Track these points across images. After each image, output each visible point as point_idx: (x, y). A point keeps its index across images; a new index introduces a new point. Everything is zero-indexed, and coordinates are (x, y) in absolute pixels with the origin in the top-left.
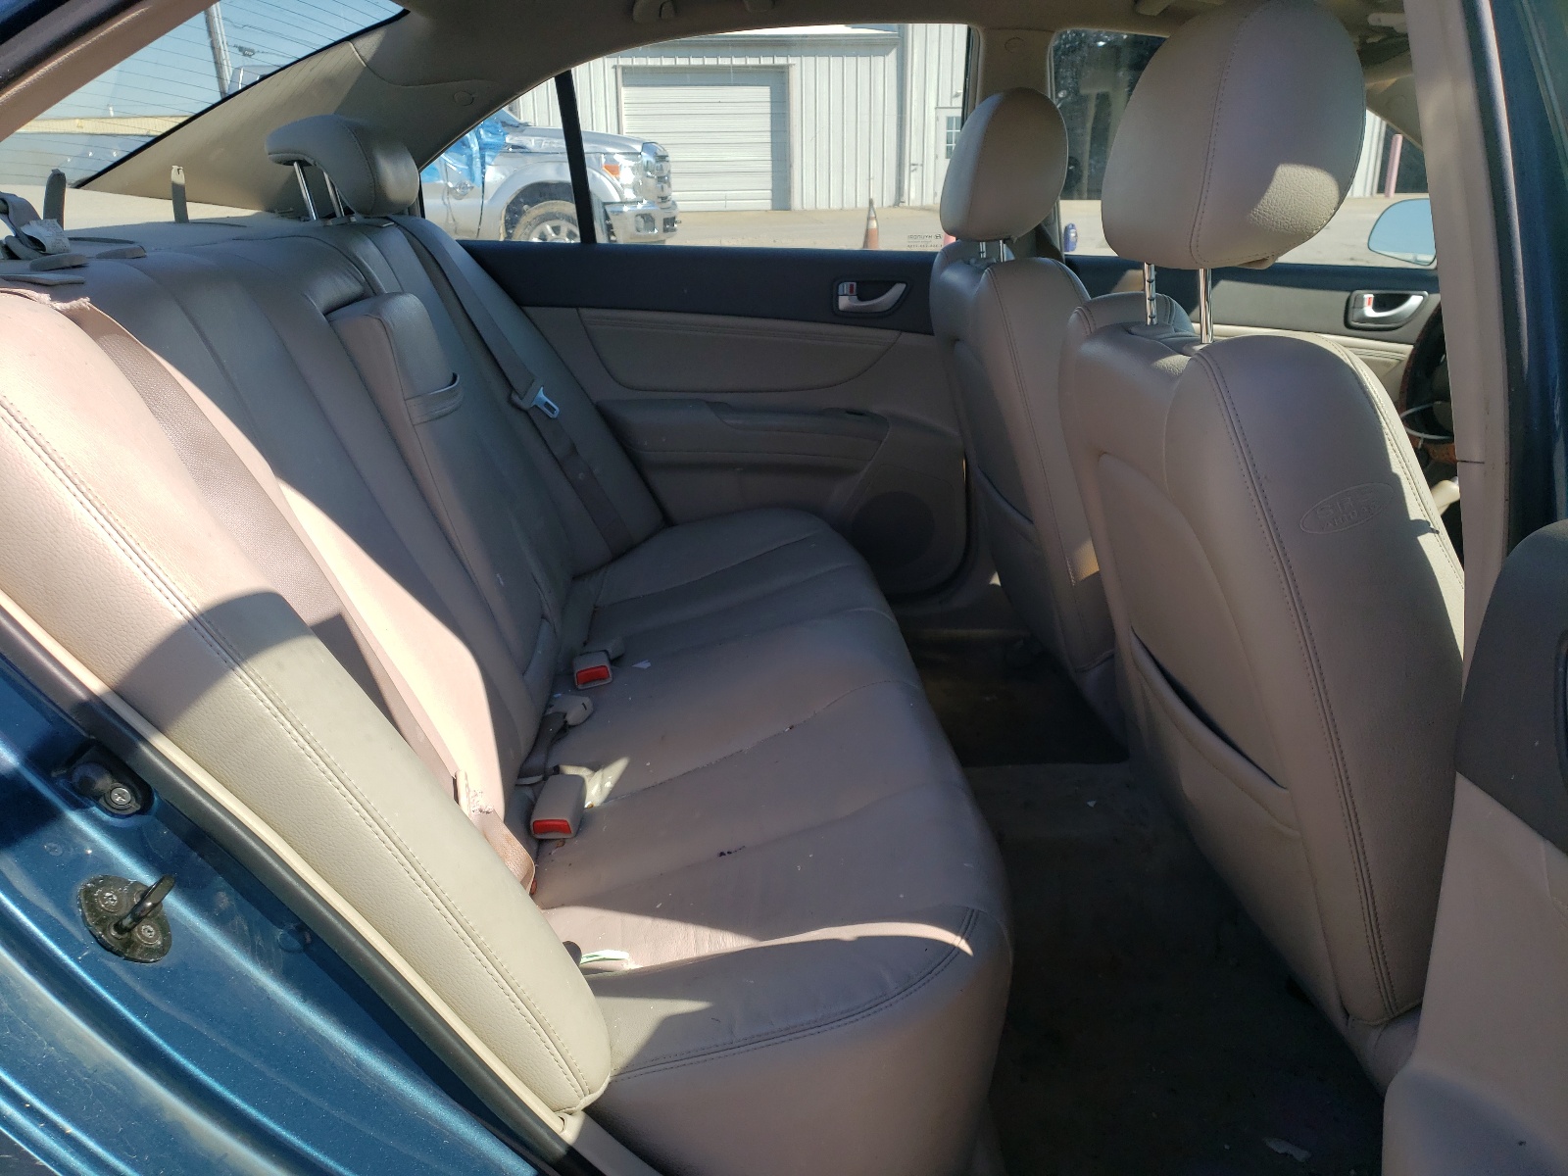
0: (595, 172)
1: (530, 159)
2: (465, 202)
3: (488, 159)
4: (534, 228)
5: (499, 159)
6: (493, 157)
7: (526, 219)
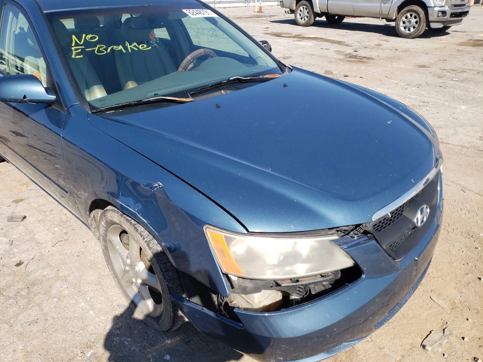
2: (386, 5)
7: (402, 11)
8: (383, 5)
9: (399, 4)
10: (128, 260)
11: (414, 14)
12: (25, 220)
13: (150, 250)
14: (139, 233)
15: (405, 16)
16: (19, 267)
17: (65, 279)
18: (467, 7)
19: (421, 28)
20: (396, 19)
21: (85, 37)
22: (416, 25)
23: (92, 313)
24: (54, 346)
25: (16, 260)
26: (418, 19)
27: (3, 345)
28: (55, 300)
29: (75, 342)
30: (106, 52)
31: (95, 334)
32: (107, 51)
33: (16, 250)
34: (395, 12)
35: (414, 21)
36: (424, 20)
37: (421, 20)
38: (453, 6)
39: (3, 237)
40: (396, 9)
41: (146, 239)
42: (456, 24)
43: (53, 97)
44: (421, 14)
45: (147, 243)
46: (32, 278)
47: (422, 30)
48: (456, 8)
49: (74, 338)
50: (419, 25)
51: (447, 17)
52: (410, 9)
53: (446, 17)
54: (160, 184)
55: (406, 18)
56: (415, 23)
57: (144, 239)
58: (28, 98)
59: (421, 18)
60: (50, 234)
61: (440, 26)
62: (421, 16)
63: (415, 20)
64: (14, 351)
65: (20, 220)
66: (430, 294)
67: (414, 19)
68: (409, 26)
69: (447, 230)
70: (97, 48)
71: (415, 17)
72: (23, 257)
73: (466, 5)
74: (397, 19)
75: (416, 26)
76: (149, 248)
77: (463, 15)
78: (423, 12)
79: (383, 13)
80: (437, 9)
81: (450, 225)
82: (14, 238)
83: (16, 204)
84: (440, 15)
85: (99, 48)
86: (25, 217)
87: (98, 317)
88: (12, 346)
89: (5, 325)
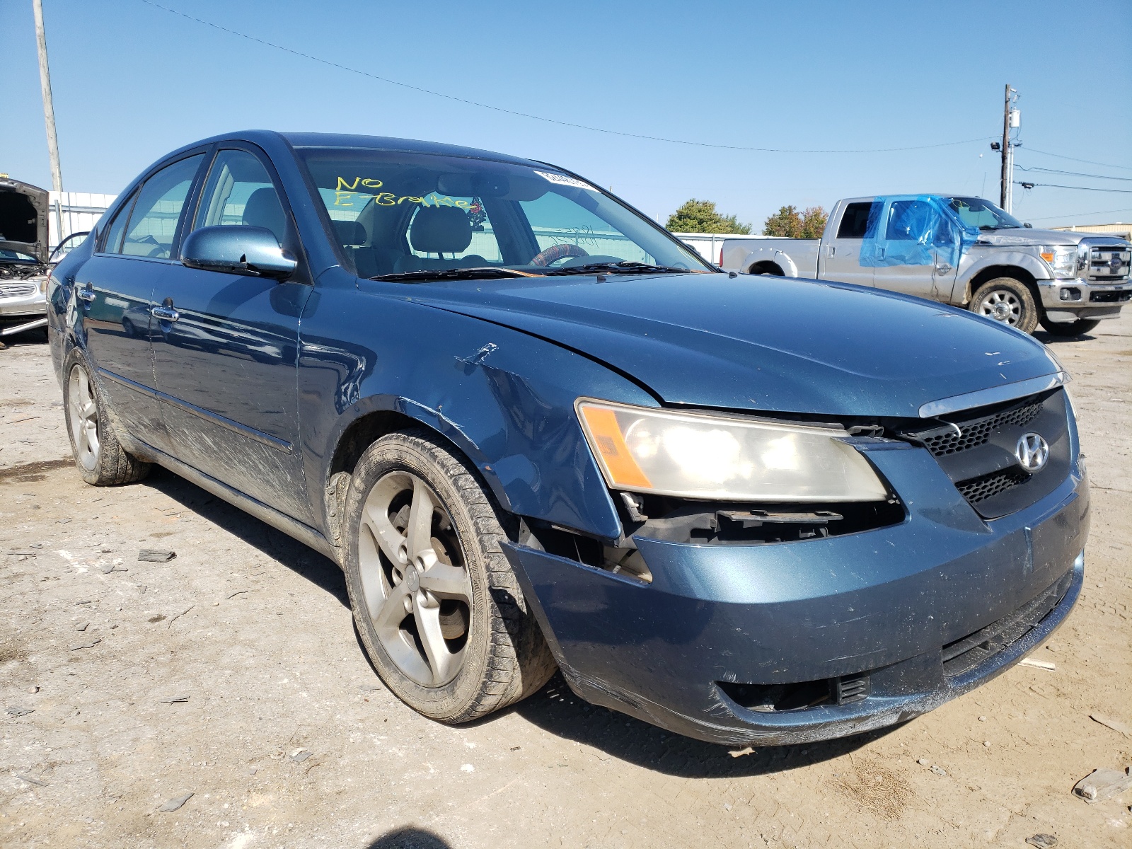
0: (1033, 258)
1: (991, 250)
2: (945, 277)
3: (963, 251)
4: (986, 295)
5: (971, 250)
6: (967, 249)
7: (981, 289)
8: (937, 277)
9: (972, 275)
10: (401, 555)
11: (1008, 295)
12: (173, 560)
13: (459, 491)
14: (438, 463)
15: (988, 297)
16: (157, 623)
17: (250, 644)
18: (1127, 283)
19: (1026, 321)
20: (968, 304)
21: (360, 181)
22: (1016, 315)
23: (305, 694)
24: (220, 737)
25: (154, 613)
26: (1017, 304)
27: (112, 730)
28: (227, 672)
29: (266, 734)
30: (394, 203)
31: (309, 725)
32: (396, 202)
33: (152, 600)
34: (967, 290)
35: (1008, 308)
36: (1032, 306)
37: (1026, 305)
38: (1095, 278)
39: (127, 581)
40: (967, 285)
41: (451, 472)
42: (1108, 316)
43: (292, 263)
44: (1024, 293)
45: (453, 478)
46: (181, 639)
47: (1031, 325)
48: (1102, 282)
49: (264, 729)
50: (1023, 316)
51: (1084, 300)
52: (998, 284)
53: (1080, 300)
54: (493, 345)
55: (992, 301)
56: (1012, 312)
57: (447, 471)
58: (248, 261)
59: (1025, 301)
60: (224, 581)
61: (1070, 318)
62: (1024, 297)
63: (1011, 307)
64: (136, 740)
65: (164, 558)
66: (1089, 712)
67: (1008, 303)
68: (1000, 318)
69: (1120, 615)
70: (379, 197)
71: (1011, 301)
72: (168, 610)
73: (1125, 277)
74: (972, 304)
75: (1016, 317)
76: (457, 489)
77: (1120, 299)
78: (1028, 290)
79: (939, 293)
80: (1058, 284)
81: (1127, 607)
82: (150, 584)
83: (157, 538)
84: (1066, 296)
85: (382, 197)
86: (173, 555)
87: (318, 702)
88: (132, 733)
89: (120, 703)
